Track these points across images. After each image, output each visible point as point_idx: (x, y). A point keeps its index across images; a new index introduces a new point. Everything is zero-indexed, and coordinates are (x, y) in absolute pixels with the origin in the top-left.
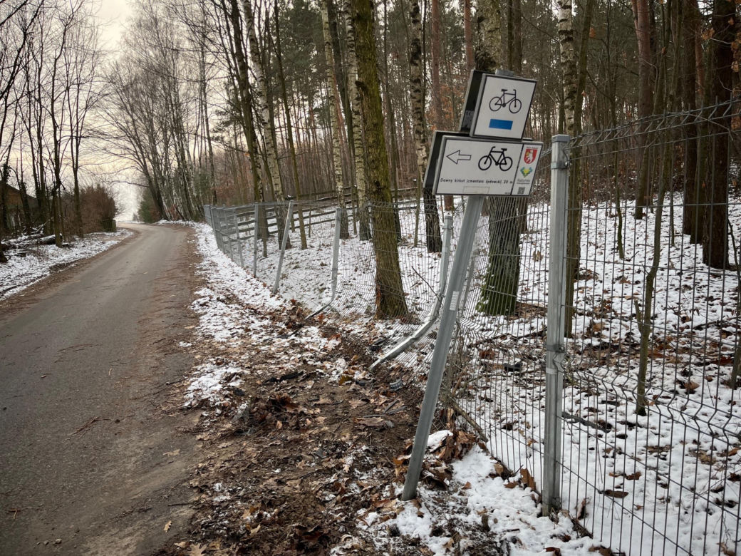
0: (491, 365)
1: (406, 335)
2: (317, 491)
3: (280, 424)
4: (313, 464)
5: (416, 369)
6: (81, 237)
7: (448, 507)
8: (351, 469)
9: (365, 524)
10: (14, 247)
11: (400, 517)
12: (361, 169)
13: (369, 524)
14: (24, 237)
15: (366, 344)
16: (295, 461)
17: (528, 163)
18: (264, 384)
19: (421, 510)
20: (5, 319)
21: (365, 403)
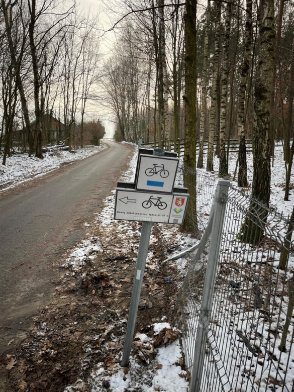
0: (223, 280)
1: (189, 246)
2: (85, 344)
3: (94, 291)
4: (95, 323)
5: (182, 271)
6: (82, 147)
7: (142, 378)
8: (109, 334)
9: (95, 374)
10: (49, 151)
11: (113, 376)
12: (212, 131)
13: (97, 375)
14: (55, 146)
15: (167, 246)
16: (87, 319)
17: (178, 206)
18: (105, 260)
19: (126, 376)
20: (26, 192)
21: (146, 286)
